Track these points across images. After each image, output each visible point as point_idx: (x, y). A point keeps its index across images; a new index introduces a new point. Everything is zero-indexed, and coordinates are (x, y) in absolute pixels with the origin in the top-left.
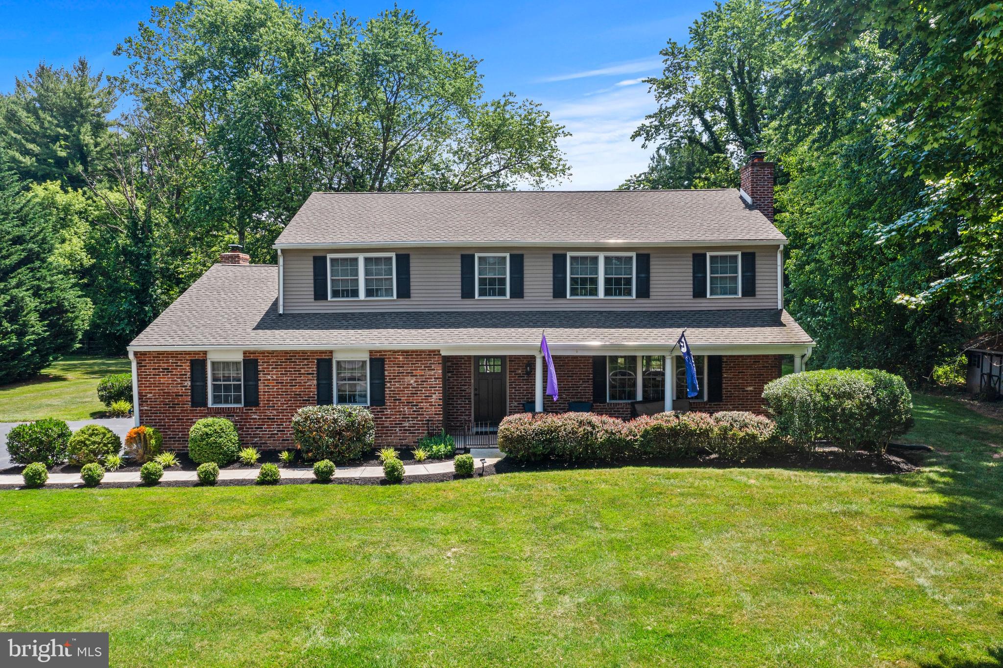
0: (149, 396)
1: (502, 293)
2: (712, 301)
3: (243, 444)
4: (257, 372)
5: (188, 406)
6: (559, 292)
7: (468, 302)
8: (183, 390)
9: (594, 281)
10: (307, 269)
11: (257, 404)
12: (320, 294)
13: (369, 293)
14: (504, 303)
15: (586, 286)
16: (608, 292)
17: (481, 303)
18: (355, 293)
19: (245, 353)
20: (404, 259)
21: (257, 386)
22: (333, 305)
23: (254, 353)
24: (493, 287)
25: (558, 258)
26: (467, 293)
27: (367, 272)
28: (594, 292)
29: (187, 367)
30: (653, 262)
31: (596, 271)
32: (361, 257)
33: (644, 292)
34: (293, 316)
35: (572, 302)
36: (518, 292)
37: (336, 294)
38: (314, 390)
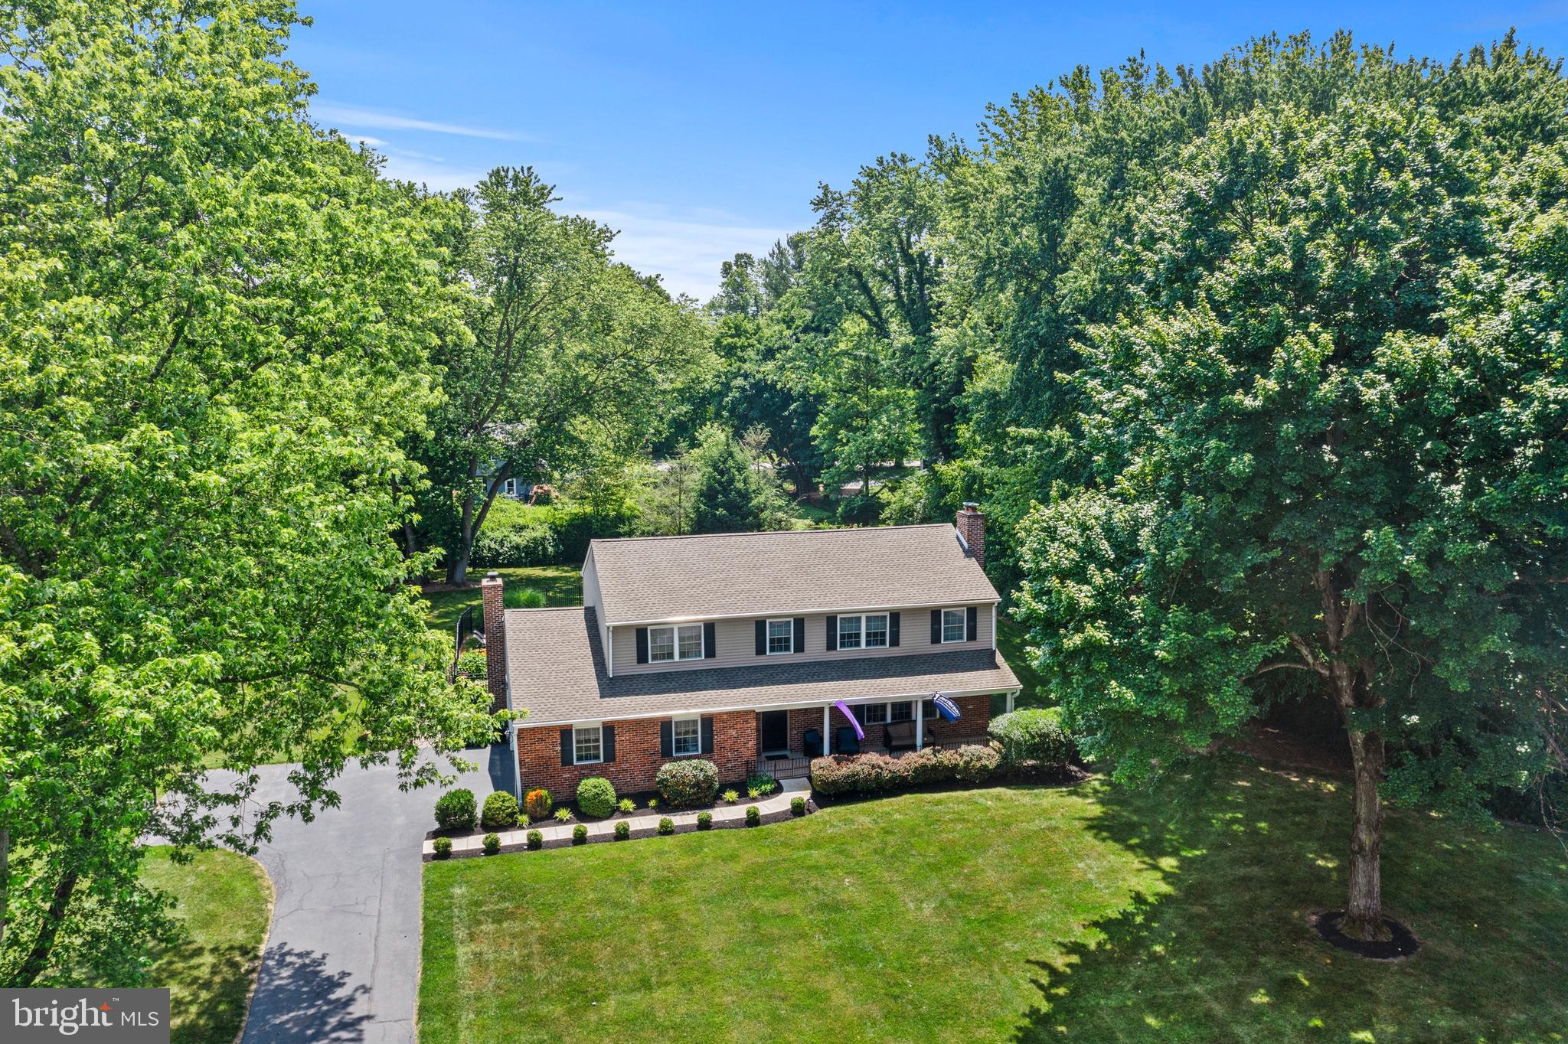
0: (527, 760)
1: (787, 648)
2: (945, 646)
4: (613, 735)
5: (559, 766)
6: (831, 646)
7: (762, 657)
8: (553, 754)
9: (858, 636)
10: (631, 637)
11: (614, 760)
12: (642, 659)
13: (682, 655)
14: (789, 657)
15: (852, 640)
16: (868, 643)
17: (772, 658)
18: (671, 656)
19: (604, 722)
20: (710, 628)
21: (615, 745)
22: (654, 666)
23: (612, 723)
24: (780, 644)
25: (831, 620)
26: (760, 650)
27: (681, 639)
28: (858, 644)
29: (557, 735)
30: (902, 618)
31: (859, 628)
32: (676, 627)
33: (895, 642)
34: (624, 678)
35: (842, 653)
36: (800, 648)
37: (654, 657)
38: (659, 745)
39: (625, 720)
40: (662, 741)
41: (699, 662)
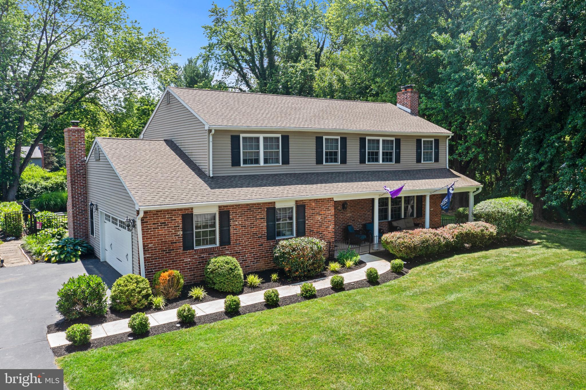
0: (150, 245)
1: (337, 161)
2: (425, 164)
3: (247, 272)
4: (229, 220)
5: (181, 250)
6: (362, 161)
7: (320, 166)
8: (175, 238)
9: (377, 154)
10: (227, 144)
11: (229, 243)
12: (235, 162)
13: (266, 161)
14: (336, 167)
15: (374, 157)
16: (383, 161)
17: (327, 167)
18: (257, 161)
19: (220, 207)
20: (286, 138)
21: (229, 230)
22: (244, 169)
23: (227, 206)
24: (332, 157)
25: (362, 139)
26: (319, 161)
27: (265, 147)
28: (377, 160)
29: (179, 220)
30: (402, 143)
31: (378, 149)
32: (261, 136)
33: (398, 161)
35: (369, 166)
36: (344, 161)
37: (245, 162)
38: (265, 229)
39: (239, 205)
40: (267, 226)
41: (277, 168)
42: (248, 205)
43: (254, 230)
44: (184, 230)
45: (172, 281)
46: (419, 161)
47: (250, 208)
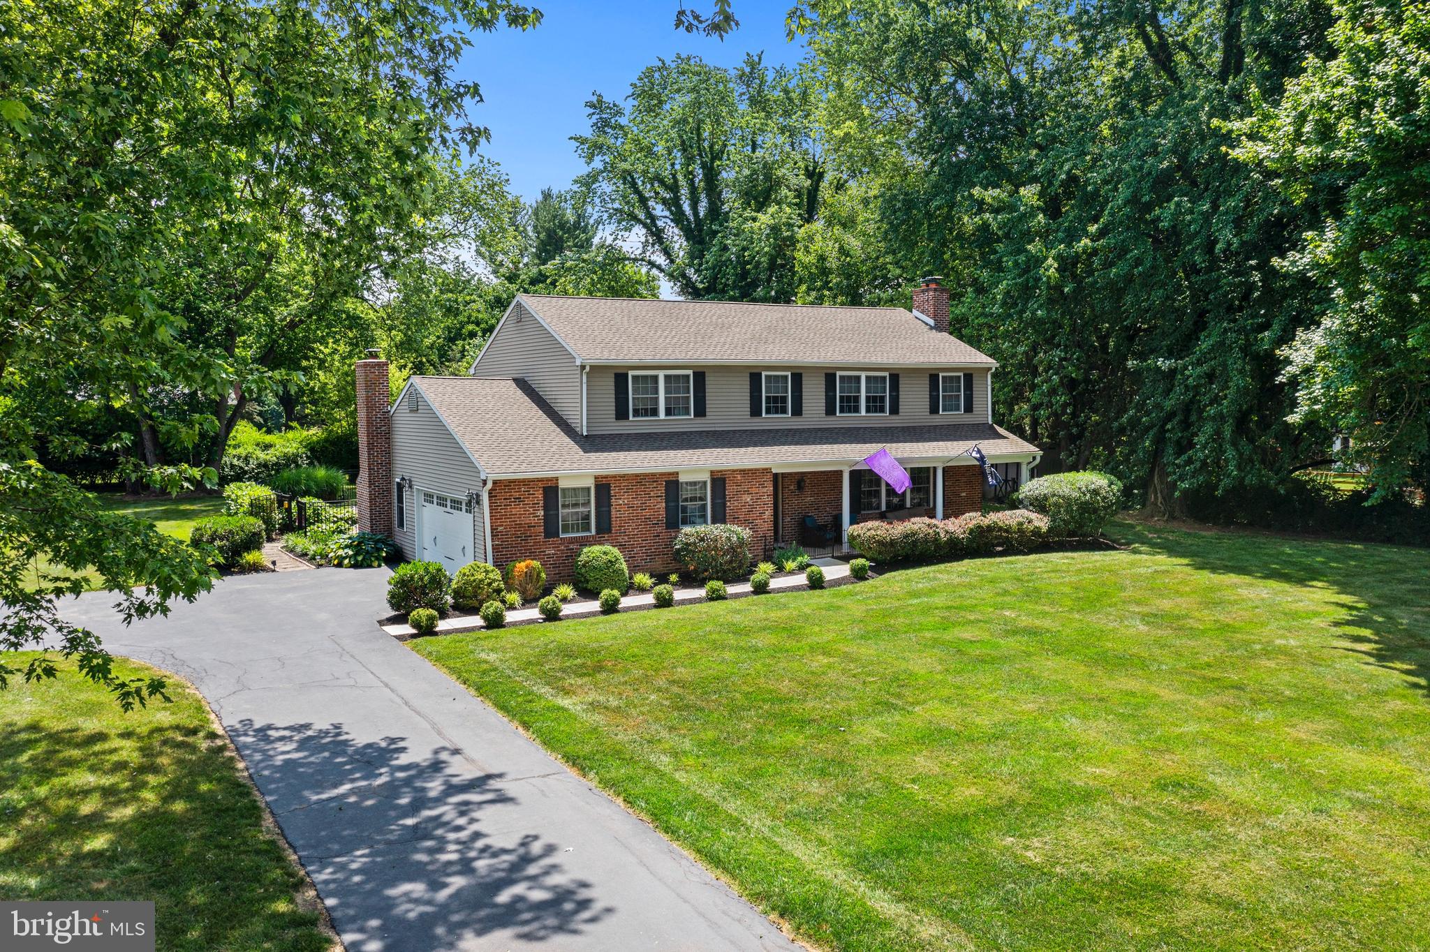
0: (500, 529)
1: (784, 411)
2: (945, 417)
3: (634, 569)
4: (609, 497)
5: (541, 538)
6: (830, 411)
7: (756, 419)
8: (533, 521)
9: (857, 399)
10: (609, 385)
11: (609, 531)
12: (621, 414)
13: (668, 412)
14: (785, 420)
15: (851, 404)
16: (868, 411)
17: (769, 421)
18: (655, 412)
19: (596, 478)
20: (700, 376)
21: (610, 512)
22: (636, 424)
23: (606, 477)
24: (777, 405)
25: (830, 378)
26: (755, 412)
27: (667, 391)
28: (857, 410)
29: (539, 495)
30: (902, 381)
31: (859, 391)
32: (661, 375)
33: (895, 410)
34: (603, 437)
35: (842, 419)
36: (797, 411)
37: (636, 413)
38: (663, 512)
39: (624, 476)
40: (666, 507)
41: (687, 422)
42: (637, 475)
43: (647, 513)
44: (546, 508)
45: (530, 575)
46: (934, 410)
47: (640, 480)
